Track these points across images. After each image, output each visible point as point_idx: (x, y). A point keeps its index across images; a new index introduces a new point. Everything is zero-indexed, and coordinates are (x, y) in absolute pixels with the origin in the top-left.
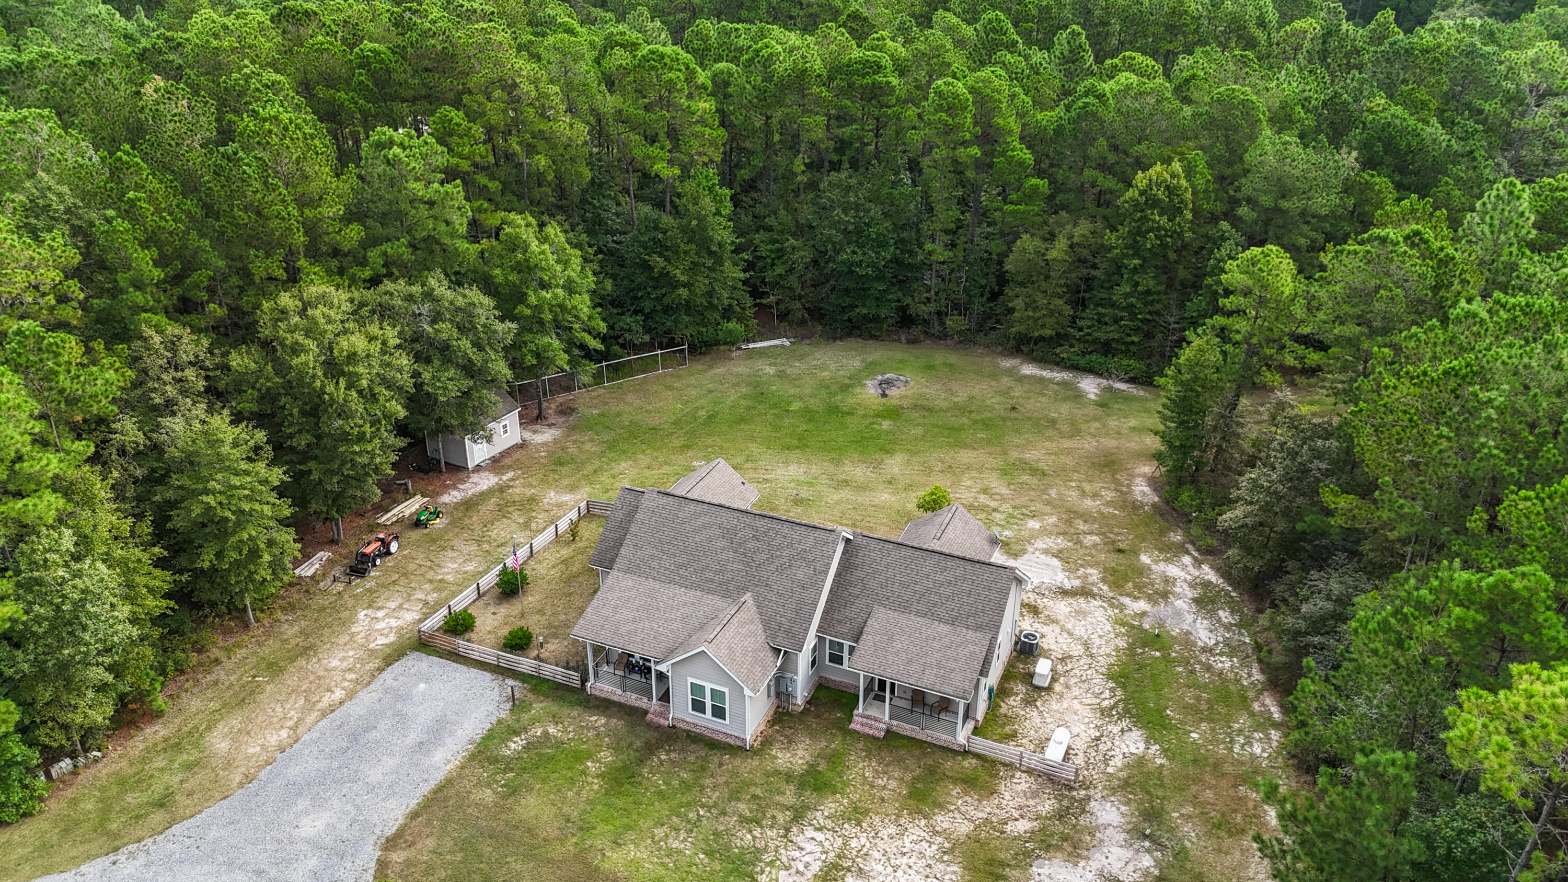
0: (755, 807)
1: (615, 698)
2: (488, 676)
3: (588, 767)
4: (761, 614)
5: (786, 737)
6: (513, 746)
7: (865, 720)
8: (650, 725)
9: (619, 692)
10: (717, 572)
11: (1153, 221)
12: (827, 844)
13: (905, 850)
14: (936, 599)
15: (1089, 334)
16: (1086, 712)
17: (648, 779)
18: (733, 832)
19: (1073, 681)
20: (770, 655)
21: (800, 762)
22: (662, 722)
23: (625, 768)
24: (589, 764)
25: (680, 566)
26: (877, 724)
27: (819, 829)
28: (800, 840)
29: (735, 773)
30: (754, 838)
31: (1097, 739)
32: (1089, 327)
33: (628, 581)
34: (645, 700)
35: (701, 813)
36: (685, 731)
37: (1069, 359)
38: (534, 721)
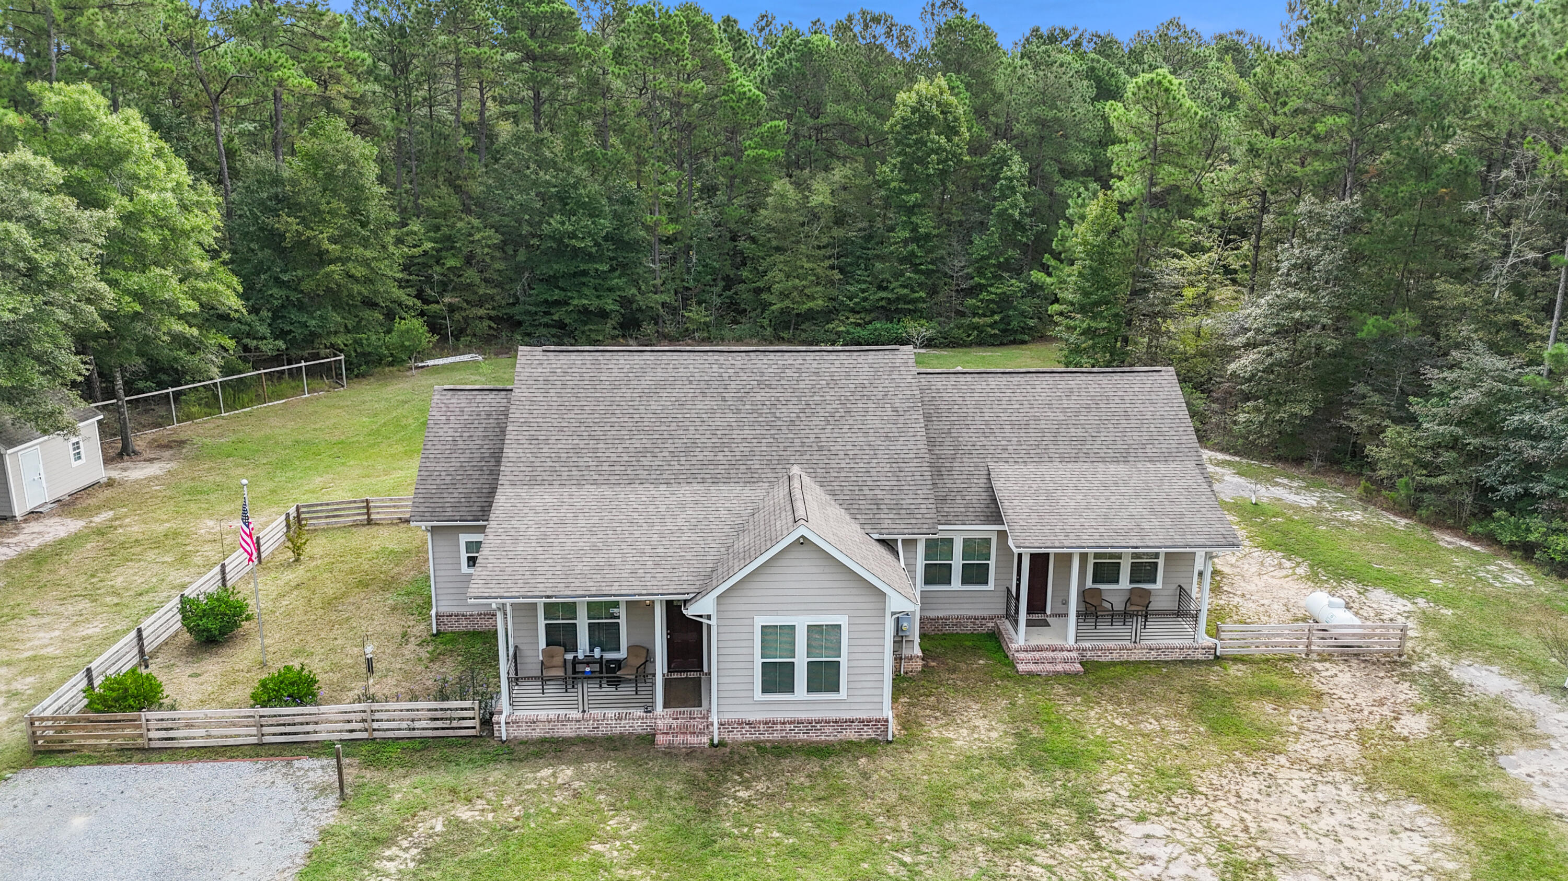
0: (994, 820)
1: (568, 731)
2: (245, 767)
3: (596, 854)
4: (833, 493)
5: (934, 708)
6: (391, 867)
7: (1037, 655)
8: (670, 753)
9: (575, 714)
10: (717, 448)
11: (932, 141)
12: (1179, 835)
13: (1311, 805)
14: (1080, 432)
15: (865, 299)
16: (1290, 584)
17: (746, 837)
18: (1000, 871)
20: (881, 552)
21: (994, 735)
22: (693, 740)
23: (684, 832)
24: (598, 847)
25: (643, 452)
26: (1059, 655)
27: (1141, 819)
28: (1126, 844)
29: (904, 783)
30: (1048, 868)
32: (863, 291)
33: (544, 497)
34: (640, 713)
35: (907, 859)
36: (747, 744)
38: (412, 811)
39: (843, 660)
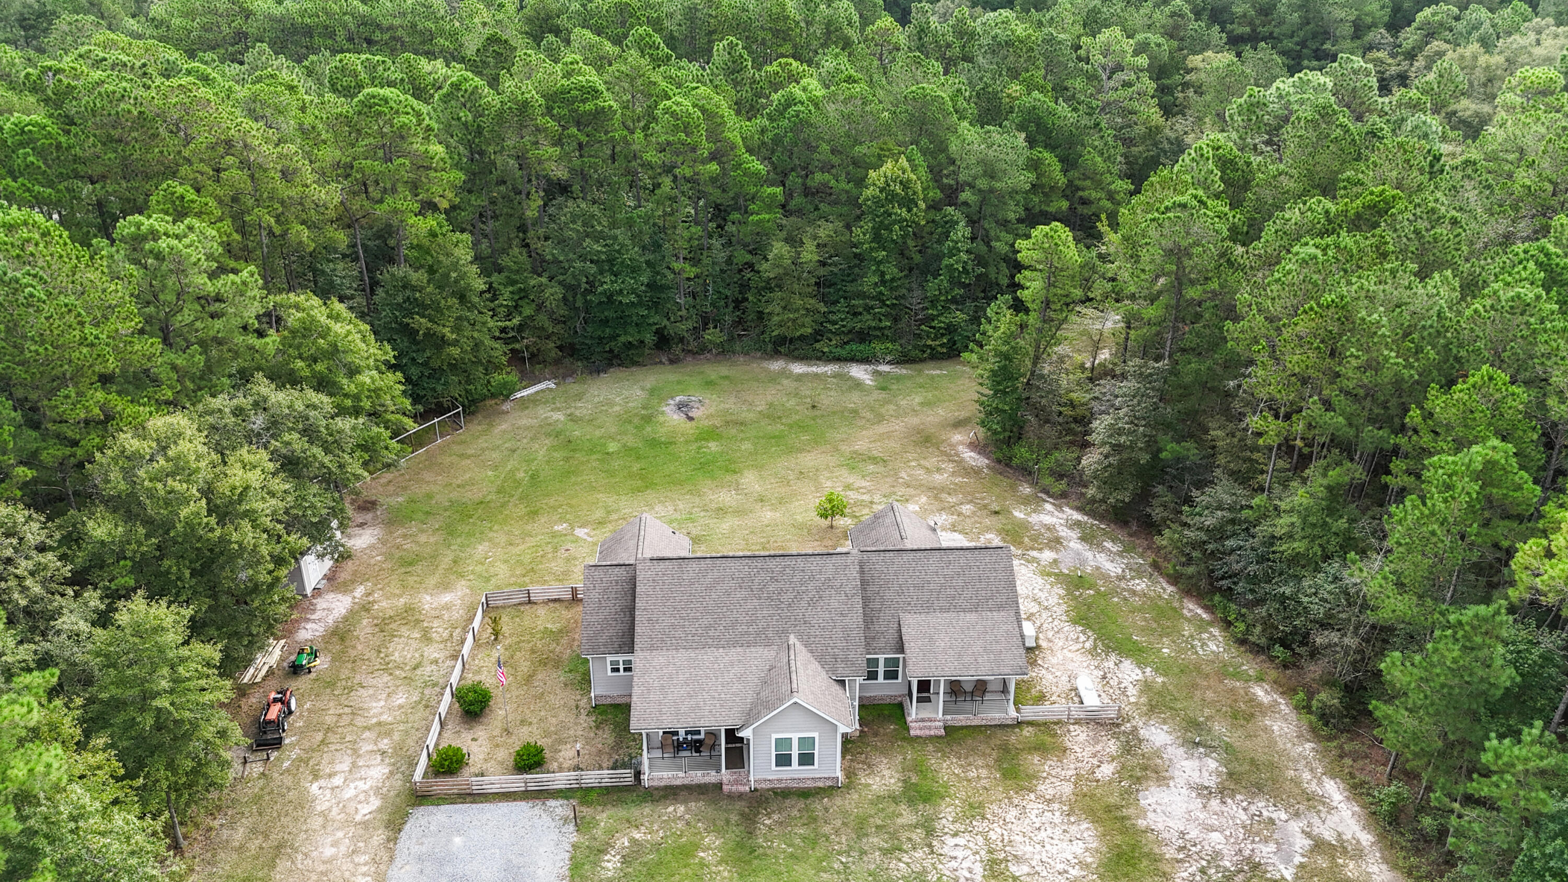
0: (886, 836)
1: (678, 782)
2: (522, 806)
3: (702, 858)
4: (811, 652)
5: (864, 763)
6: (609, 865)
7: (921, 724)
8: (731, 797)
9: (681, 774)
10: (749, 624)
12: (971, 845)
13: (1037, 825)
16: (1078, 657)
17: (769, 847)
18: (885, 866)
19: (1050, 634)
20: (837, 688)
21: (892, 781)
22: (742, 789)
23: (740, 845)
24: (702, 854)
25: (708, 628)
26: (933, 724)
27: (955, 835)
28: (946, 850)
29: (845, 813)
30: (907, 864)
31: (1104, 677)
34: (713, 773)
35: (844, 860)
36: (769, 790)
37: (831, 352)
38: (611, 833)
39: (816, 752)
